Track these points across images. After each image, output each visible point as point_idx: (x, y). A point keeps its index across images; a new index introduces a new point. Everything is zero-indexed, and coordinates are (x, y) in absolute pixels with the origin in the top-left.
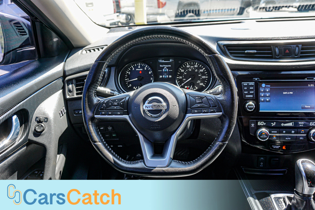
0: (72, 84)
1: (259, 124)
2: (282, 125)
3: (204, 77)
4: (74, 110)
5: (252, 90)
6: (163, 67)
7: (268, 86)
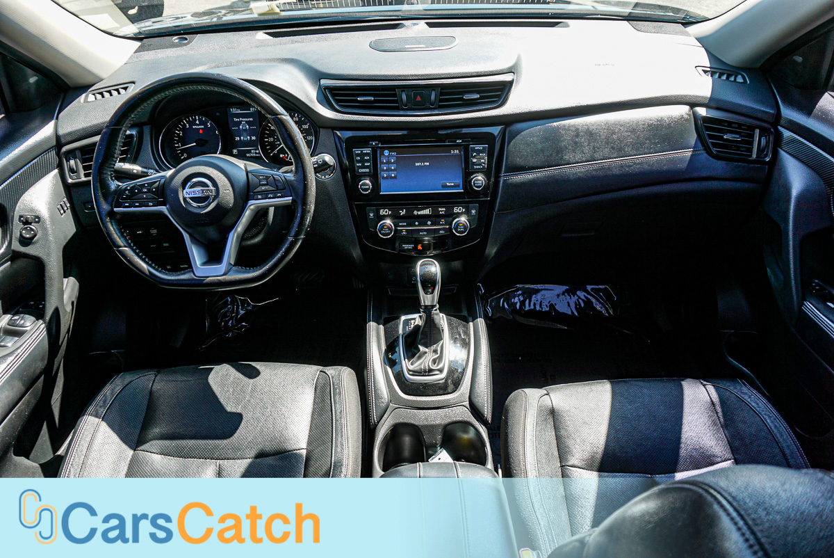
0: (75, 158)
1: (382, 213)
2: (415, 213)
4: (84, 203)
5: (367, 161)
6: (241, 122)
7: (393, 154)
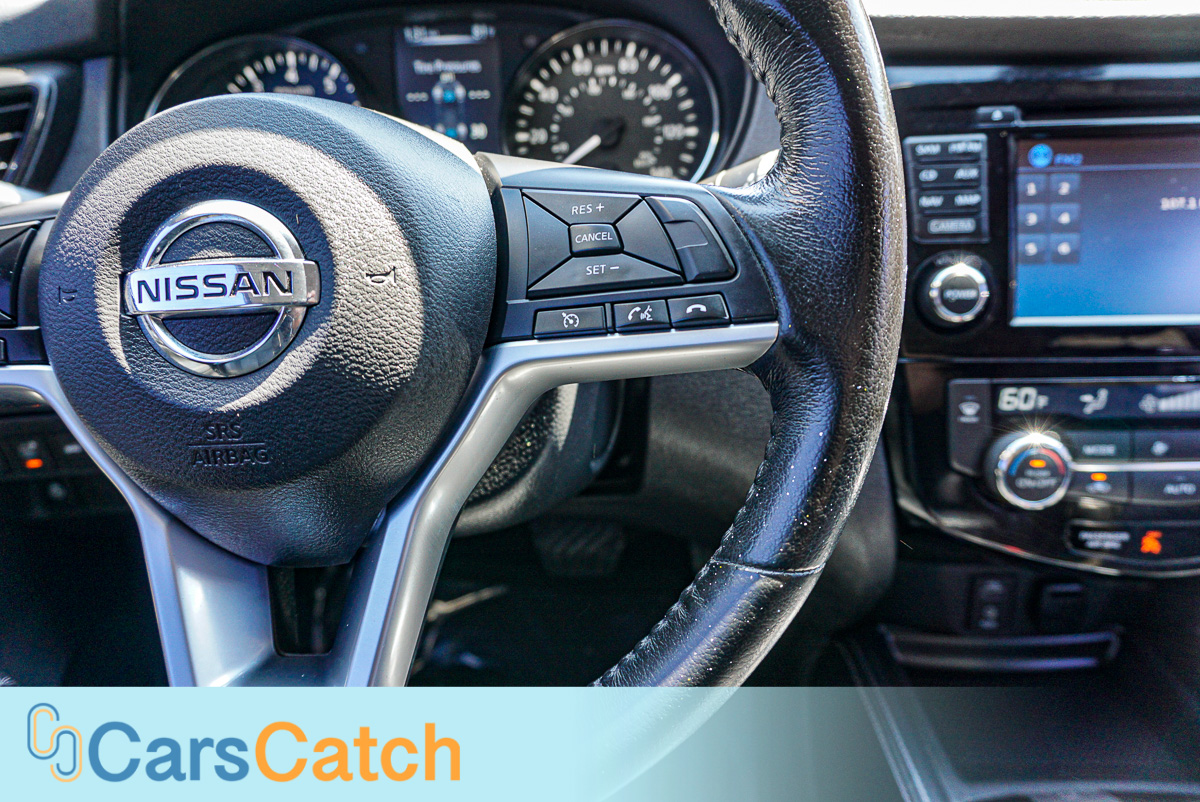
1: (1009, 403)
2: (1148, 404)
3: (674, 132)
5: (969, 186)
7: (1069, 159)
